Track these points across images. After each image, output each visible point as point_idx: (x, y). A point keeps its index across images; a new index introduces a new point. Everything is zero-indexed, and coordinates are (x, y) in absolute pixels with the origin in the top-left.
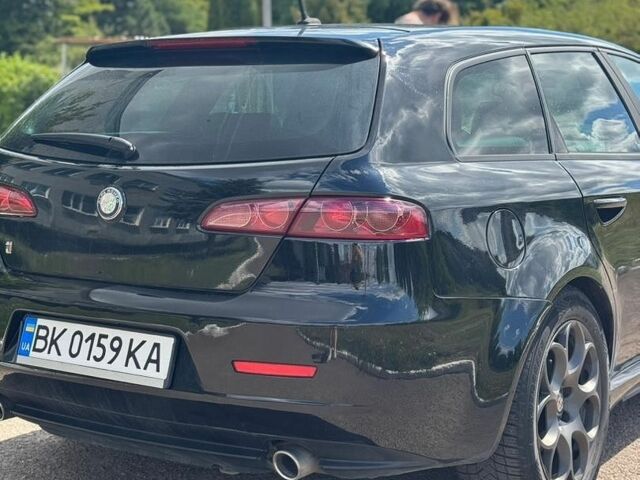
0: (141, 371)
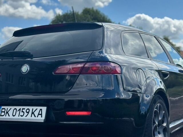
0: (36, 118)
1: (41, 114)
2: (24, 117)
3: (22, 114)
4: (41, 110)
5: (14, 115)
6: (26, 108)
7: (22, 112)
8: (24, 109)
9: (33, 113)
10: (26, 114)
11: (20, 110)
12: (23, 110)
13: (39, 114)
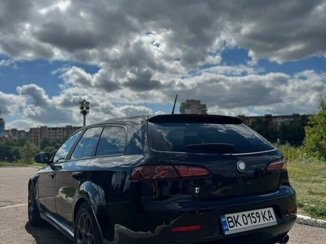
0: (269, 221)
1: (272, 217)
2: (257, 223)
3: (253, 220)
4: (269, 211)
5: (246, 222)
6: (255, 212)
7: (253, 217)
8: (253, 213)
9: (264, 217)
10: (258, 219)
11: (249, 215)
12: (253, 215)
13: (270, 217)
